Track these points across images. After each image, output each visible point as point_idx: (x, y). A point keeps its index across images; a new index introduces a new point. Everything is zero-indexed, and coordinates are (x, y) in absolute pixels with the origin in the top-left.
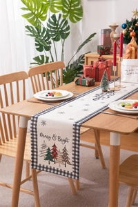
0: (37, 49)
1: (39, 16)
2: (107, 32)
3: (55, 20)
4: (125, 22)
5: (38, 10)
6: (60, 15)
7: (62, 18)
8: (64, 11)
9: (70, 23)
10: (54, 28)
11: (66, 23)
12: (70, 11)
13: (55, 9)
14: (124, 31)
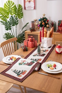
0: (6, 29)
1: (6, 16)
2: (33, 22)
3: (12, 18)
4: (40, 19)
5: (5, 14)
6: (14, 16)
7: (15, 17)
8: (16, 14)
9: (18, 19)
10: (12, 21)
11: (17, 19)
12: (18, 14)
13: (12, 13)
14: (40, 22)
